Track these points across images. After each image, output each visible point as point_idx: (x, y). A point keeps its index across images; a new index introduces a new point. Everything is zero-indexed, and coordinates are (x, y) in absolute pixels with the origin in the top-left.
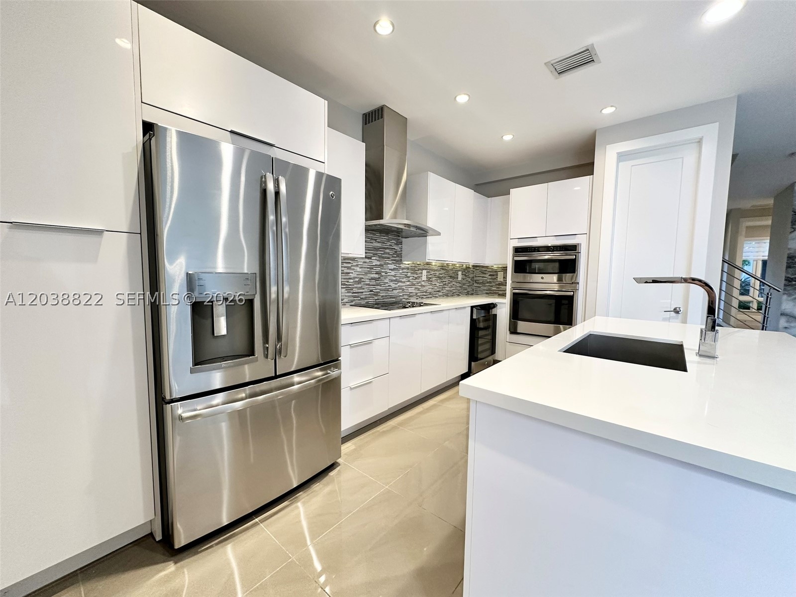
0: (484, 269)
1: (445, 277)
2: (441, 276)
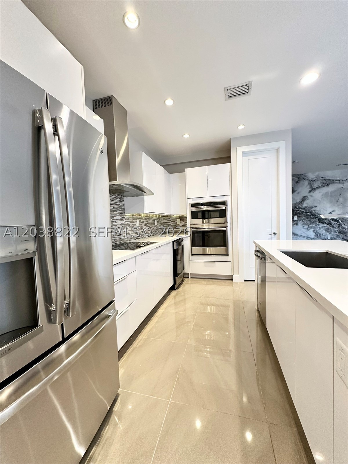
0: (168, 218)
1: (149, 224)
2: (147, 223)
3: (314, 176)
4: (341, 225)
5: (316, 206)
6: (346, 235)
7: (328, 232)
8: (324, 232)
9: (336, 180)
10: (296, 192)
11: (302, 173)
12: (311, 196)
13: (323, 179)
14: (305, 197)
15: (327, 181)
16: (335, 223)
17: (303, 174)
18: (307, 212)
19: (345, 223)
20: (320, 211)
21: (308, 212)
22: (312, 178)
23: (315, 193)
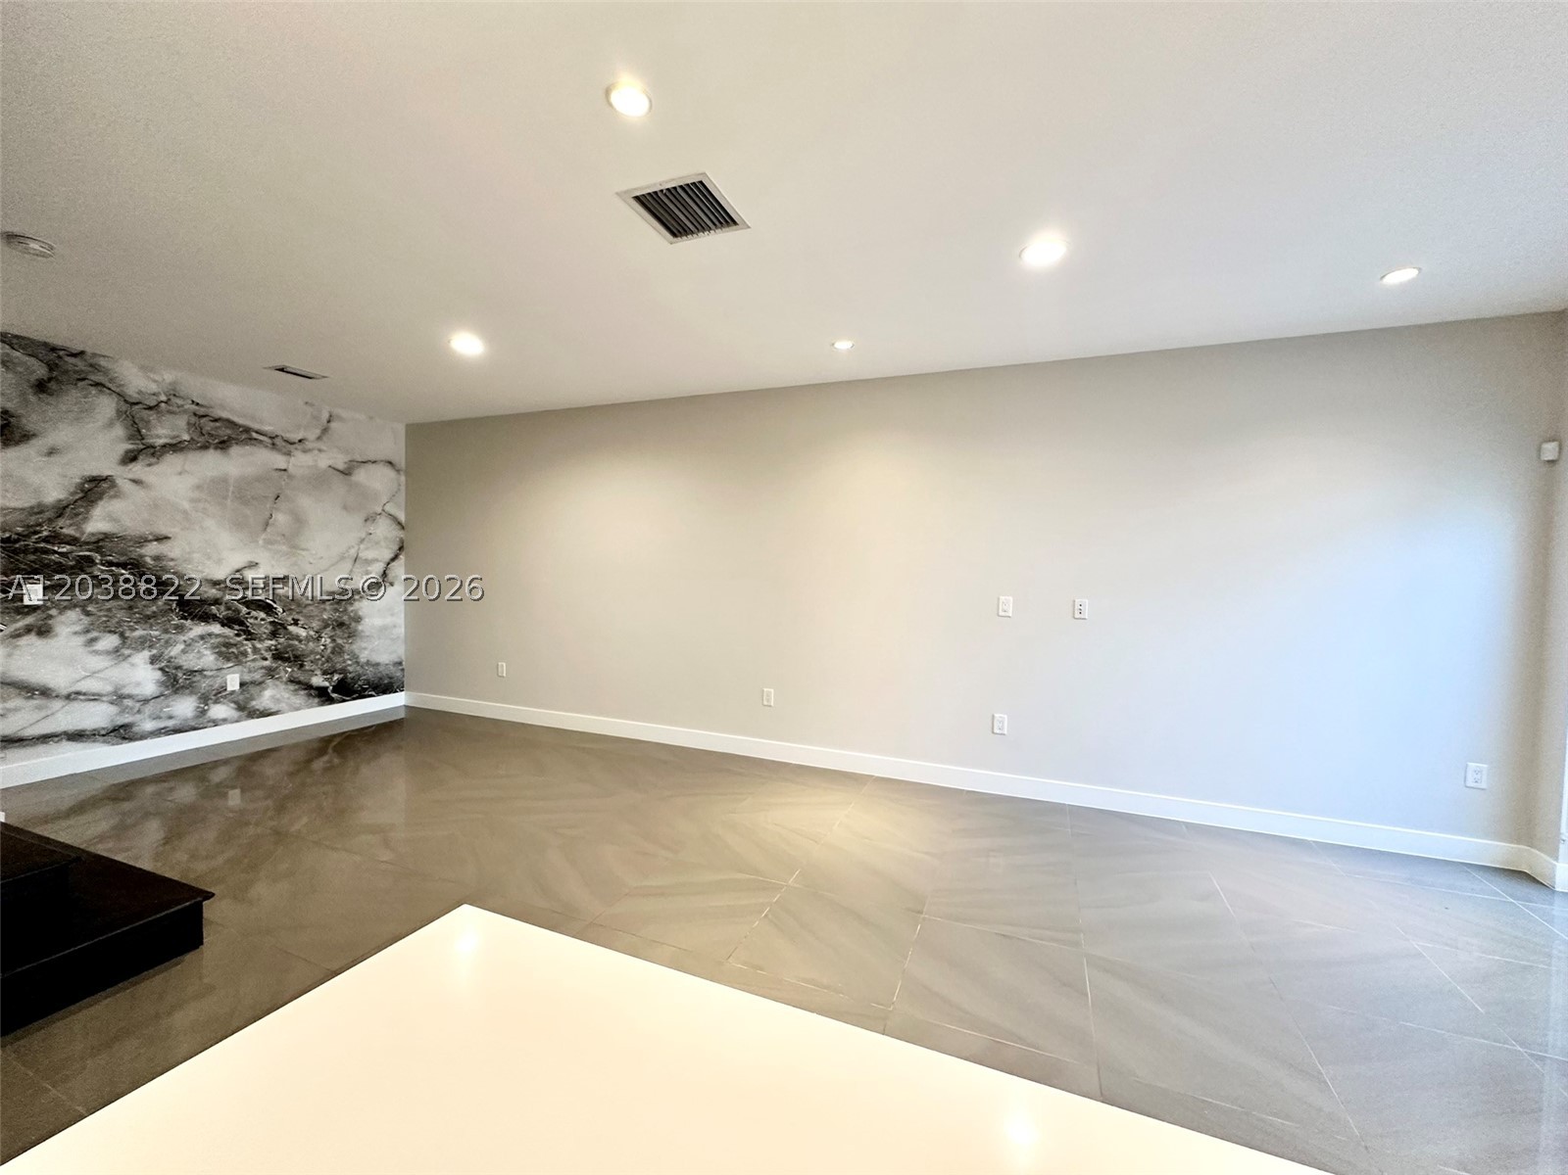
3: (153, 388)
4: (280, 624)
5: (167, 538)
6: (302, 666)
7: (228, 660)
8: (208, 659)
9: (257, 432)
10: (33, 442)
11: (77, 347)
12: (135, 481)
13: (202, 411)
14: (96, 480)
15: (217, 424)
16: (256, 618)
17: (82, 353)
18: (110, 564)
19: (296, 617)
20: (188, 561)
21: (118, 565)
22: (140, 392)
23: (155, 468)
